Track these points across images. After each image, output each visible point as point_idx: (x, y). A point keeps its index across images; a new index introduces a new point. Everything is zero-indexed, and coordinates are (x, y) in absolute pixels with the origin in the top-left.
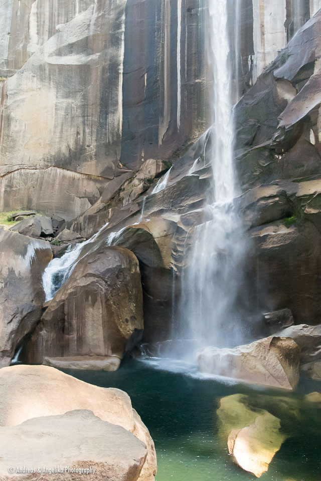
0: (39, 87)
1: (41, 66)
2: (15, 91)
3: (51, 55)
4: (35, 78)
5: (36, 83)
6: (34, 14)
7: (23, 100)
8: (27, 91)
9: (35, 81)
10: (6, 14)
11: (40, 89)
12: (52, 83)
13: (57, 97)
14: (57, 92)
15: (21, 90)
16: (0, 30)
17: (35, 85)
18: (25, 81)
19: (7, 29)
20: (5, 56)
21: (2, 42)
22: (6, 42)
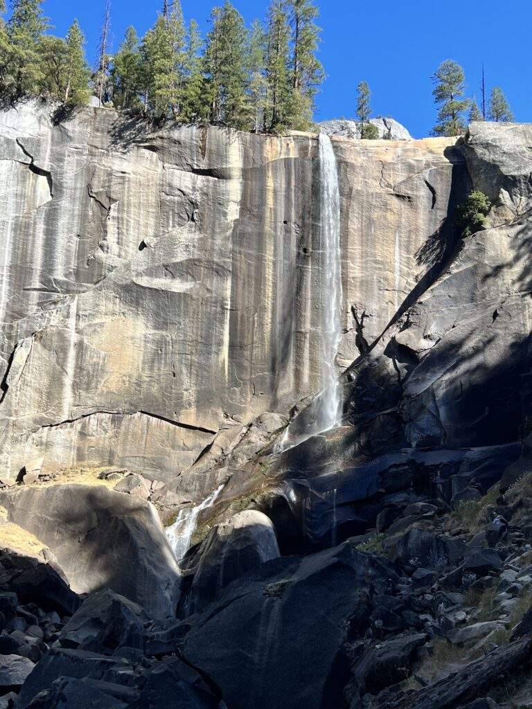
0: (123, 311)
1: (126, 285)
2: (91, 312)
3: (138, 274)
4: (118, 300)
7: (101, 325)
8: (106, 314)
9: (118, 303)
10: (73, 210)
11: (124, 313)
12: (140, 309)
13: (147, 327)
14: (147, 321)
15: (97, 311)
16: (65, 230)
17: (117, 308)
18: (104, 302)
19: (76, 229)
20: (73, 265)
21: (70, 246)
22: (74, 247)
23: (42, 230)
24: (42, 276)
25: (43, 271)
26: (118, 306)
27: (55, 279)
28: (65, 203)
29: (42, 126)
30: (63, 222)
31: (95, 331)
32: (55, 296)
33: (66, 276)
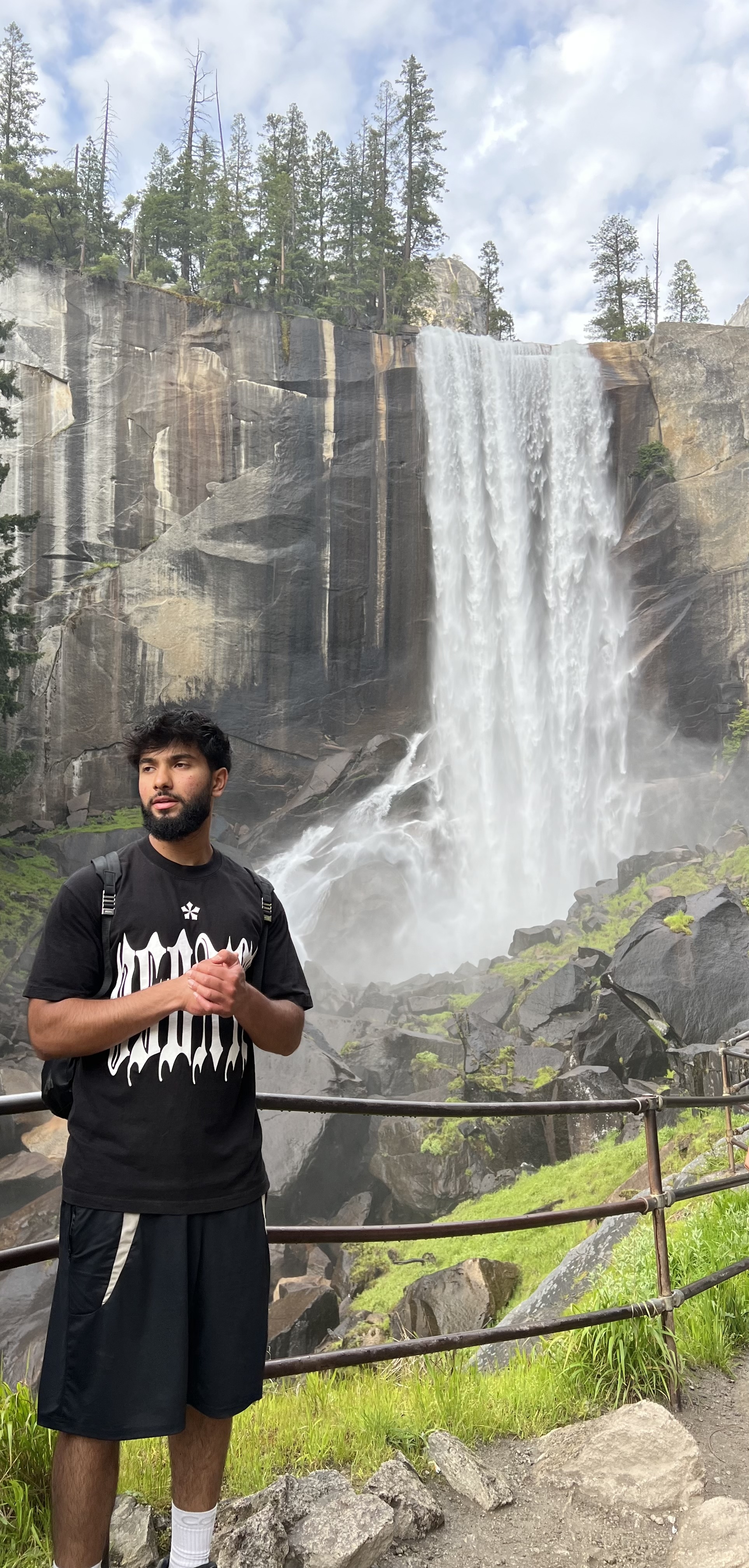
0: (183, 589)
1: (187, 553)
2: (138, 590)
3: (204, 536)
4: (175, 574)
5: (177, 583)
6: (163, 452)
7: (154, 609)
8: (159, 594)
9: (175, 579)
10: (104, 439)
11: (184, 593)
12: (206, 587)
13: (217, 613)
14: (217, 604)
15: (149, 590)
16: (95, 469)
17: (174, 586)
18: (157, 576)
19: (110, 469)
20: (110, 520)
21: (103, 493)
22: (110, 494)
23: (62, 469)
24: (69, 537)
25: (69, 531)
26: (175, 583)
27: (86, 543)
28: (92, 428)
29: (51, 311)
30: (91, 456)
31: (146, 618)
32: (88, 566)
33: (100, 537)
